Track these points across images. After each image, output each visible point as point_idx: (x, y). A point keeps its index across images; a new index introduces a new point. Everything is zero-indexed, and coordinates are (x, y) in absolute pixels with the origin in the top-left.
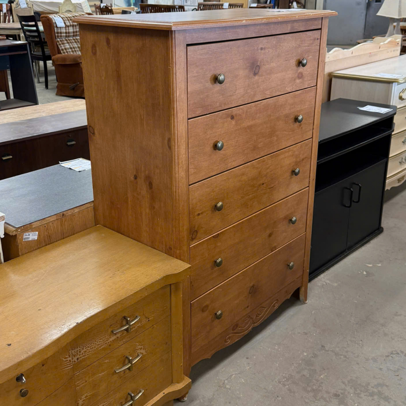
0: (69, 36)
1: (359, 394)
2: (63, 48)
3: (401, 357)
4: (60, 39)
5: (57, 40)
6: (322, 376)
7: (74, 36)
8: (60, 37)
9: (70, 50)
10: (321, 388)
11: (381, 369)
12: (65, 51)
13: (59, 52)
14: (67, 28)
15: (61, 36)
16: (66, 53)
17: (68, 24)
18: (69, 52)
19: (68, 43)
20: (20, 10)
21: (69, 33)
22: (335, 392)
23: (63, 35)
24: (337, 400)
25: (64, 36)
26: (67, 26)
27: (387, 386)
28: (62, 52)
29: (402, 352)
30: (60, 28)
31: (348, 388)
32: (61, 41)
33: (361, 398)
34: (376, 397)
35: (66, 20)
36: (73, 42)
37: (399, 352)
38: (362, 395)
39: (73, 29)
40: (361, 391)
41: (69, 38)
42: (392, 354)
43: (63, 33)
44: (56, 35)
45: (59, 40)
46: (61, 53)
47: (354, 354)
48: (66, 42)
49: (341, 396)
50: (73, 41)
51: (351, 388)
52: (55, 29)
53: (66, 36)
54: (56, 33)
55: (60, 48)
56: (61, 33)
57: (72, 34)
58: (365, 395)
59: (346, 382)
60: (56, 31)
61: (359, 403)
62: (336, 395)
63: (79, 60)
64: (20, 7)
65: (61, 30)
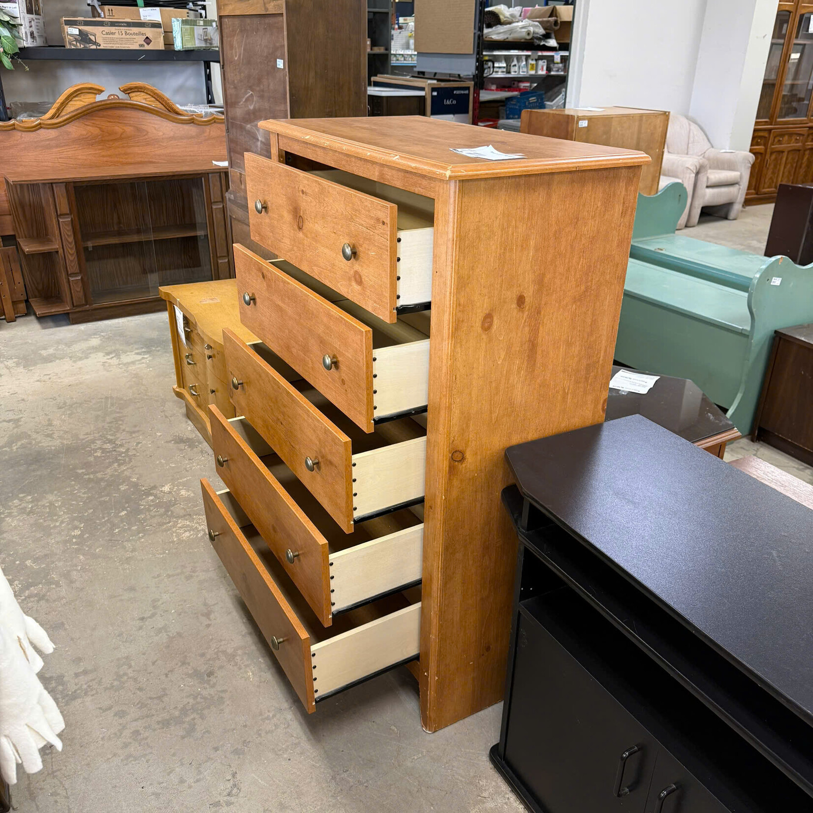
1: (195, 698)
3: (220, 794)
6: (251, 674)
10: (232, 663)
11: (216, 749)
22: (215, 675)
24: (203, 671)
27: (183, 737)
29: (229, 804)
31: (212, 691)
33: (188, 697)
34: (177, 713)
37: (233, 799)
38: (191, 701)
40: (198, 703)
42: (235, 785)
49: (206, 678)
51: (210, 694)
58: (188, 703)
59: (223, 695)
61: (182, 690)
62: (210, 674)
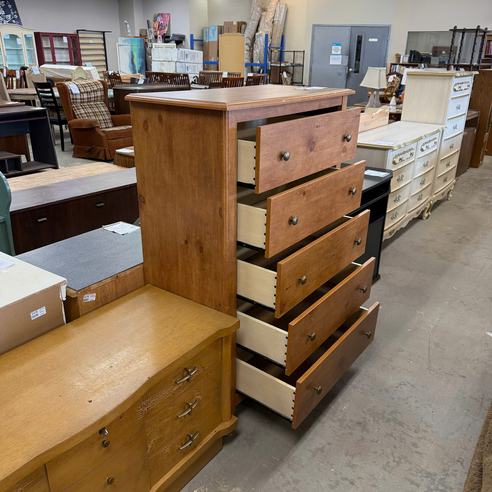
0: (84, 102)
1: (377, 421)
2: (78, 113)
3: (408, 387)
4: (75, 104)
5: (72, 106)
6: (345, 407)
7: (88, 102)
8: (75, 103)
9: (85, 115)
10: (345, 418)
11: (393, 399)
12: (80, 116)
13: (75, 117)
14: (82, 95)
15: (76, 102)
16: (82, 118)
17: (83, 91)
18: (85, 116)
19: (83, 108)
20: (33, 76)
21: (83, 99)
22: (358, 421)
23: (78, 101)
24: (360, 428)
25: (79, 102)
26: (81, 93)
27: (400, 413)
28: (77, 117)
29: (409, 383)
30: (76, 94)
31: (368, 416)
32: (76, 106)
33: (379, 424)
34: (392, 423)
35: (80, 87)
36: (88, 108)
37: (406, 382)
38: (380, 422)
39: (88, 95)
40: (379, 418)
41: (84, 104)
42: (400, 385)
43: (78, 99)
44: (72, 101)
45: (74, 105)
46: (77, 118)
47: (369, 386)
48: (81, 107)
49: (363, 423)
50: (88, 106)
51: (370, 416)
52: (71, 95)
53: (81, 102)
54: (71, 99)
55: (76, 114)
56: (76, 99)
57: (87, 100)
58: (382, 422)
59: (366, 411)
60: (71, 97)
61: (379, 429)
62: (359, 423)
63: (94, 124)
64: (33, 73)
65: (76, 96)
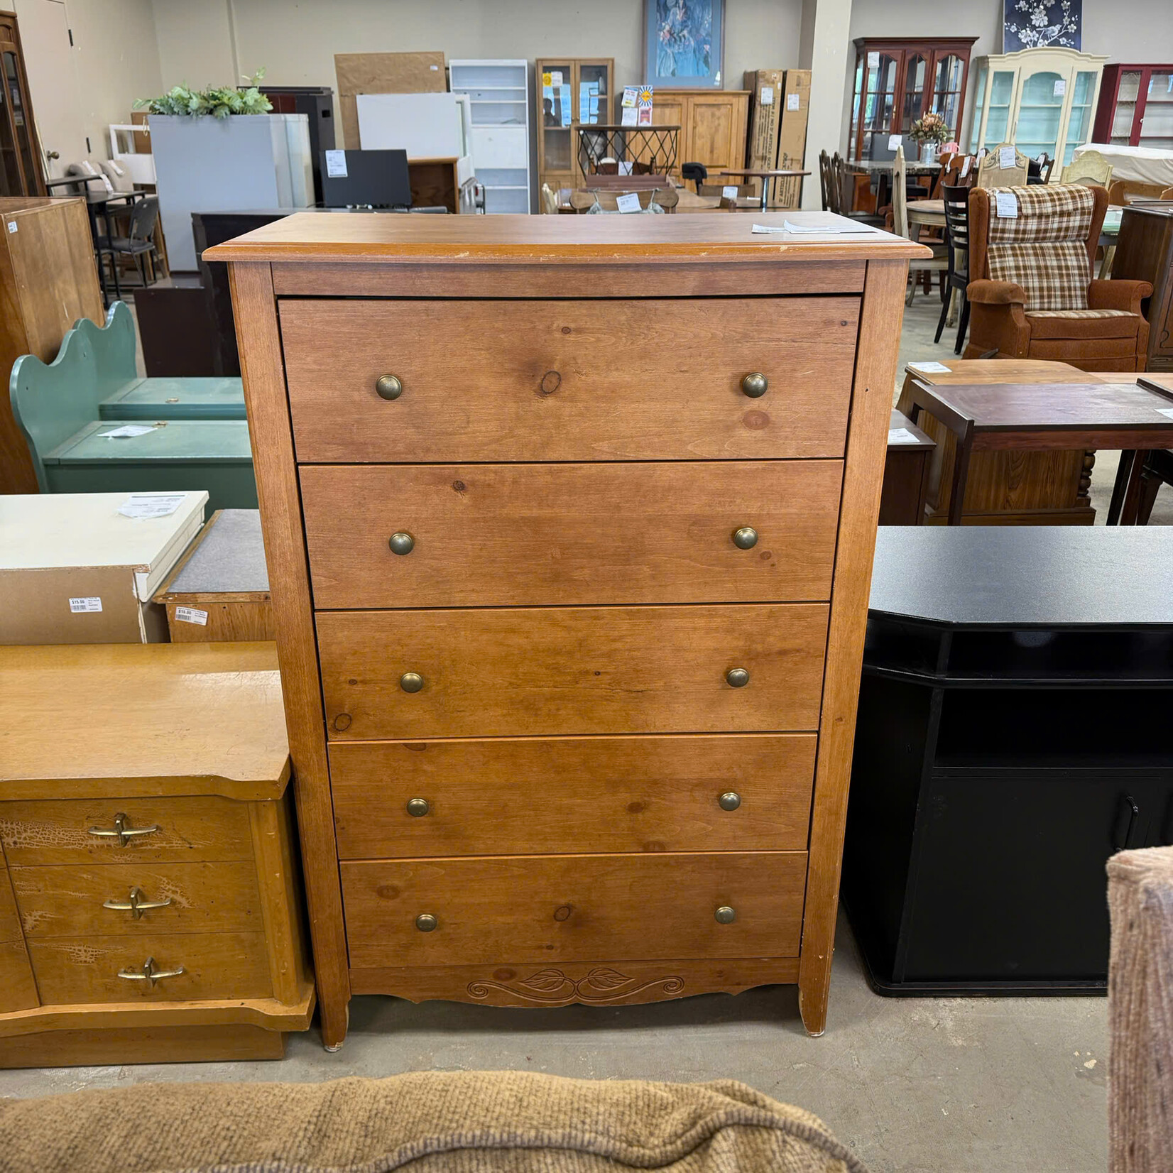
0: (1023, 240)
2: (998, 265)
4: (997, 244)
5: (990, 246)
7: (1036, 240)
8: (997, 241)
9: (1014, 272)
12: (999, 273)
13: (986, 276)
14: (1023, 221)
15: (1002, 239)
16: (1001, 279)
17: (1028, 210)
18: (1011, 275)
19: (1015, 255)
20: (997, 171)
21: (1024, 232)
23: (1006, 235)
25: (1009, 239)
26: (1021, 216)
28: (991, 274)
30: (1005, 219)
32: (998, 249)
35: (1025, 202)
36: (1028, 255)
39: (1039, 223)
41: (1022, 245)
43: (1010, 231)
44: (991, 235)
45: (994, 246)
46: (988, 278)
48: (1010, 252)
50: (1031, 252)
52: (992, 220)
53: (1015, 240)
54: (991, 230)
55: (990, 266)
56: (1003, 231)
57: (1033, 236)
60: (992, 226)
64: (997, 165)
65: (1005, 223)
